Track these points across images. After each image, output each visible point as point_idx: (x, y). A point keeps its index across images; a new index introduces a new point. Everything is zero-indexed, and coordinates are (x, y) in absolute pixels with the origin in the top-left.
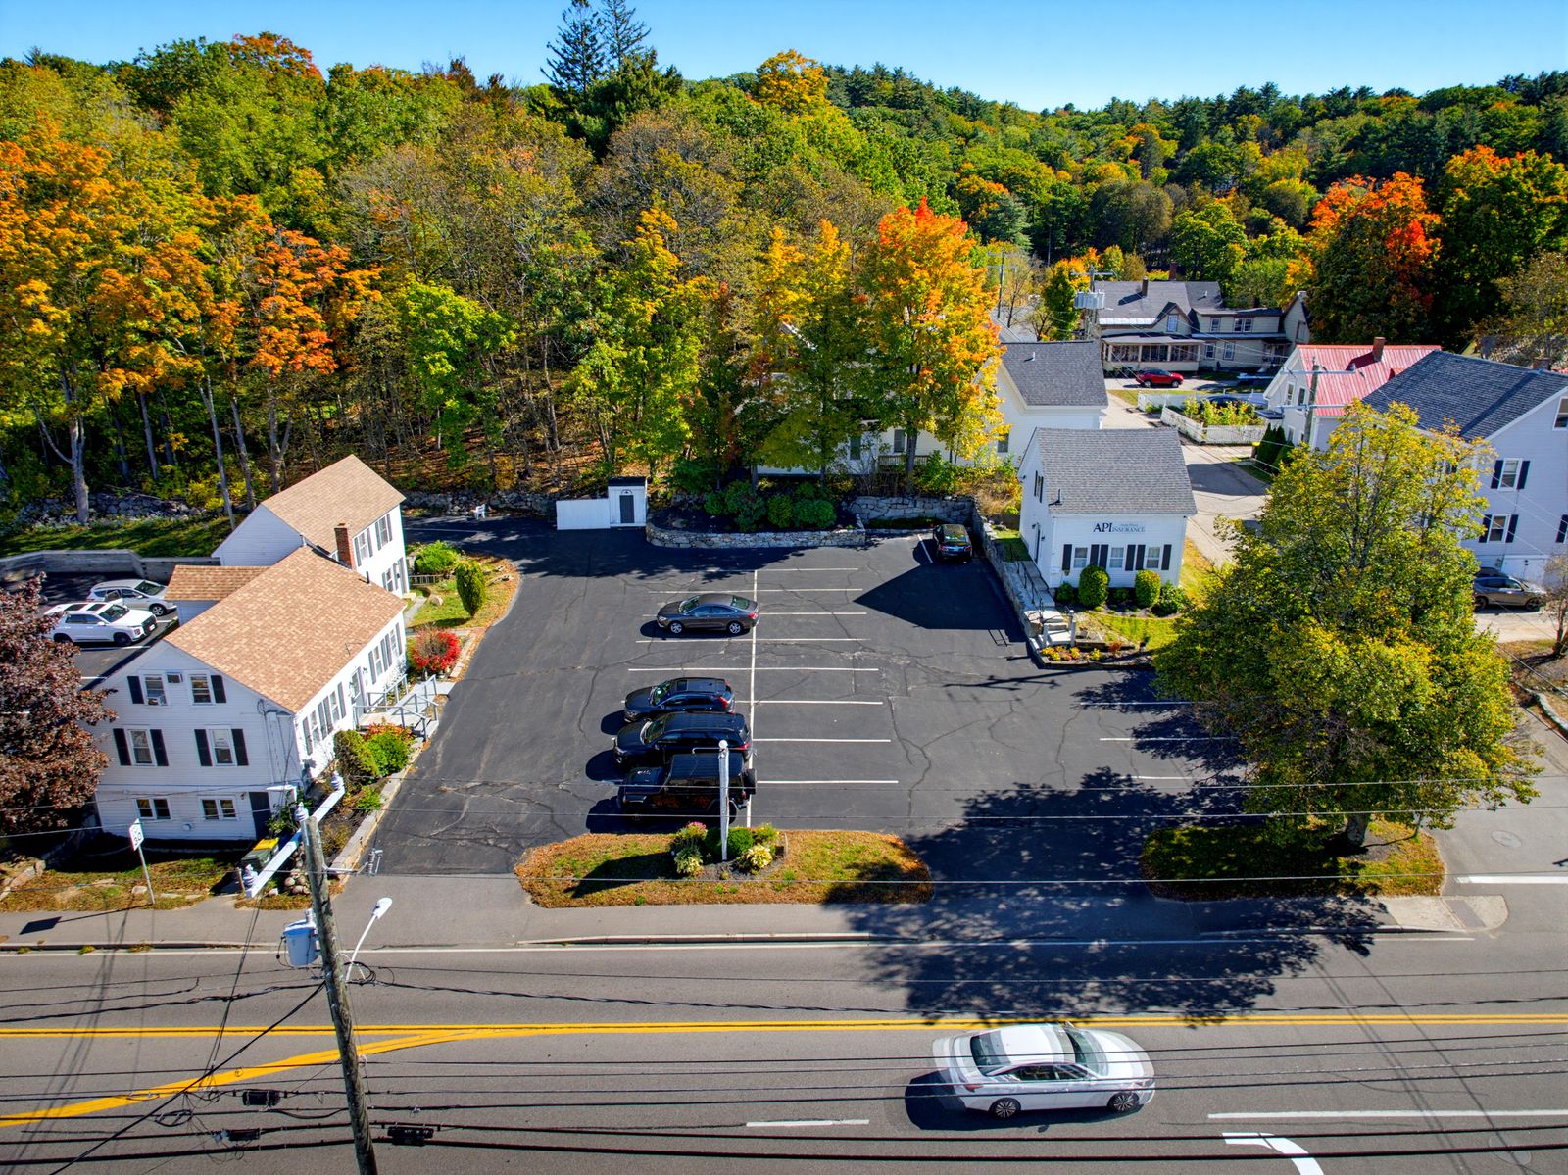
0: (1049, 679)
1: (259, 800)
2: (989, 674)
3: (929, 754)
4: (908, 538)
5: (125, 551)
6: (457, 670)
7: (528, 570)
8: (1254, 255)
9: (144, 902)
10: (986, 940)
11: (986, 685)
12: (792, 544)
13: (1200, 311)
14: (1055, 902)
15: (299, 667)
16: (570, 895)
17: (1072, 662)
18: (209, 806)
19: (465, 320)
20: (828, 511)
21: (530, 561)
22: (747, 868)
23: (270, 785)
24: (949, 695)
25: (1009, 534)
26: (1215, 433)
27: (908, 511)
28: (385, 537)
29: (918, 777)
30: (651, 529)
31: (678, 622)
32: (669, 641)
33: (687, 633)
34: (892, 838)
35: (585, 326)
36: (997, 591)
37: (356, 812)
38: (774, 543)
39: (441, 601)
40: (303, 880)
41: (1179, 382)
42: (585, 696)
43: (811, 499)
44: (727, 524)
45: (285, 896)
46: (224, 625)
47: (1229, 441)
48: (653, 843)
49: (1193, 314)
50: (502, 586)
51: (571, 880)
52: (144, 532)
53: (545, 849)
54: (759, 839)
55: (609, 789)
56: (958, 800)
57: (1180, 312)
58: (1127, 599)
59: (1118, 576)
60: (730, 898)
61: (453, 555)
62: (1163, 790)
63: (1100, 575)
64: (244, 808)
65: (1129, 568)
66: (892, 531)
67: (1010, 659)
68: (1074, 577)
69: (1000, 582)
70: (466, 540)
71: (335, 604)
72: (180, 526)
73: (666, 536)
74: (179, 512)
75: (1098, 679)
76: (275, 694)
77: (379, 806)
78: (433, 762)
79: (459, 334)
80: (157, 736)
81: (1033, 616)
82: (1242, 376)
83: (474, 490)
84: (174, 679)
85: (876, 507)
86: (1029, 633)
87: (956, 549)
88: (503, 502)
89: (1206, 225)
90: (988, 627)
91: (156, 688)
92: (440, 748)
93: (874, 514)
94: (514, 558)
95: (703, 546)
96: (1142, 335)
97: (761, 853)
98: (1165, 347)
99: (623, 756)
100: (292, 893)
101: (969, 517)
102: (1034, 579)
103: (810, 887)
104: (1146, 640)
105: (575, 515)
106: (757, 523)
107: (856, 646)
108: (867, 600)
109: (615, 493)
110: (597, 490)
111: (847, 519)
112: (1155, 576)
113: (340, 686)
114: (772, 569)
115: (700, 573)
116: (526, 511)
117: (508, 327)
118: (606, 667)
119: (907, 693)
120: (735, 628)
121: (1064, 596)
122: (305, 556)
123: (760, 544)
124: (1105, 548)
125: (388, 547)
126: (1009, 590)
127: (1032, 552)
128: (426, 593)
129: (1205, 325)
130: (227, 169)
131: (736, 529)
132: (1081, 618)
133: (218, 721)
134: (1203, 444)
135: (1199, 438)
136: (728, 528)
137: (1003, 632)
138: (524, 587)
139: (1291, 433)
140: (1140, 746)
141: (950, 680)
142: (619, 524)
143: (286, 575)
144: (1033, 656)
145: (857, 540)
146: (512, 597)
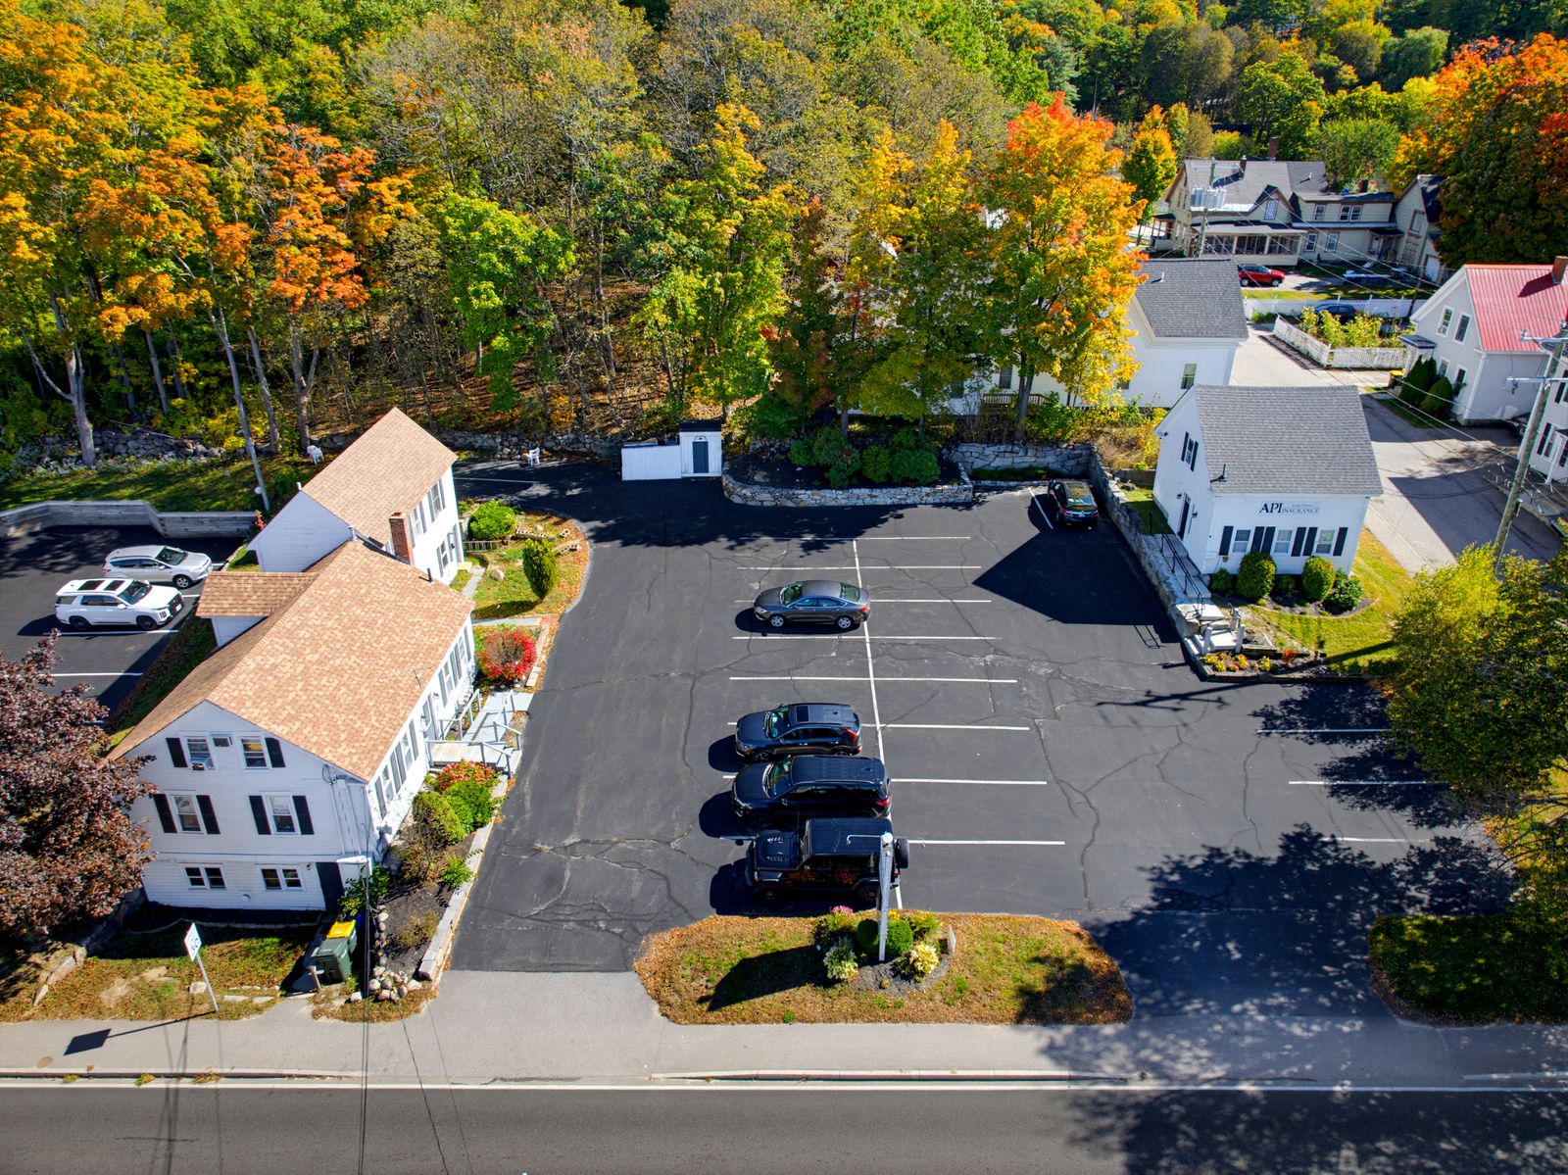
0: (1214, 696)
1: (329, 873)
2: (1146, 688)
3: (1094, 803)
4: (1018, 493)
5: (139, 502)
6: (534, 676)
7: (599, 536)
8: (1330, 115)
9: (204, 1008)
10: (1208, 1081)
11: (1144, 704)
12: (889, 502)
13: (1304, 196)
14: (1281, 1025)
15: (365, 713)
16: (705, 1006)
17: (1239, 674)
18: (270, 878)
19: (514, 240)
20: (932, 466)
21: (598, 524)
22: (908, 972)
23: (340, 855)
24: (1104, 717)
25: (1139, 495)
26: (1343, 356)
27: (1017, 460)
28: (438, 505)
29: (1089, 837)
30: (727, 481)
31: (779, 615)
32: (771, 637)
33: (792, 626)
34: (1075, 926)
35: (656, 249)
36: (1135, 572)
37: (442, 885)
38: (869, 501)
39: (502, 575)
40: (390, 984)
41: (1280, 280)
42: (685, 716)
43: (910, 449)
44: (817, 477)
45: (370, 1002)
46: (275, 666)
47: (1358, 364)
48: (790, 932)
49: (1294, 199)
50: (570, 558)
51: (704, 985)
52: (158, 479)
53: (667, 936)
54: (920, 934)
55: (731, 850)
56: (1141, 869)
57: (1281, 197)
58: (1296, 590)
59: (1284, 561)
60: (895, 1014)
61: (510, 516)
62: (1379, 860)
63: (1266, 564)
64: (311, 881)
65: (1296, 553)
66: (999, 483)
67: (1166, 666)
68: (1233, 563)
69: (1136, 558)
70: (524, 493)
71: (397, 616)
72: (199, 471)
73: (747, 492)
74: (195, 453)
75: (1273, 696)
76: (344, 758)
77: (466, 877)
78: (521, 808)
79: (508, 256)
80: (205, 802)
81: (1187, 610)
82: (1349, 274)
83: (525, 431)
84: (221, 742)
85: (982, 455)
86: (1184, 633)
87: (1081, 514)
88: (558, 444)
89: (1279, 78)
90: (1135, 622)
91: (200, 750)
92: (527, 788)
93: (979, 464)
94: (584, 520)
95: (790, 504)
96: (1236, 224)
97: (924, 952)
98: (1263, 238)
99: (746, 809)
100: (377, 1000)
101: (1087, 469)
102: (1182, 560)
103: (987, 1001)
104: (1321, 644)
105: (642, 463)
106: (850, 478)
107: (987, 647)
108: (989, 581)
109: (687, 439)
110: (665, 432)
111: (950, 474)
112: (1329, 564)
113: (412, 726)
114: (871, 536)
115: (795, 541)
116: (585, 454)
117: (566, 247)
118: (703, 673)
119: (1056, 716)
120: (844, 623)
121: (1218, 585)
122: (356, 552)
123: (853, 502)
124: (1271, 530)
125: (441, 515)
126: (1150, 572)
127: (1174, 523)
128: (484, 563)
129: (1308, 212)
130: (220, 39)
131: (826, 485)
132: (1244, 613)
133: (277, 788)
134: (1328, 368)
135: (1324, 361)
136: (817, 483)
137: (1151, 628)
138: (596, 558)
139: (1444, 365)
140: (1335, 791)
141: (1102, 697)
142: (691, 473)
143: (338, 584)
144: (1192, 663)
145: (962, 497)
146: (585, 570)
